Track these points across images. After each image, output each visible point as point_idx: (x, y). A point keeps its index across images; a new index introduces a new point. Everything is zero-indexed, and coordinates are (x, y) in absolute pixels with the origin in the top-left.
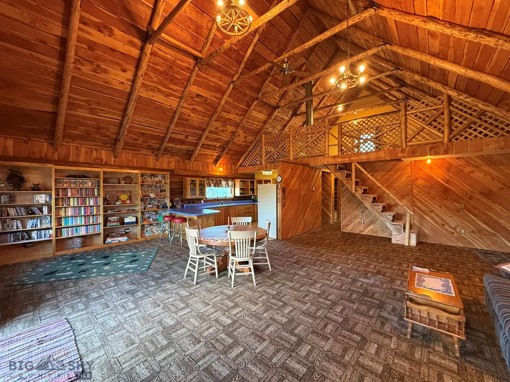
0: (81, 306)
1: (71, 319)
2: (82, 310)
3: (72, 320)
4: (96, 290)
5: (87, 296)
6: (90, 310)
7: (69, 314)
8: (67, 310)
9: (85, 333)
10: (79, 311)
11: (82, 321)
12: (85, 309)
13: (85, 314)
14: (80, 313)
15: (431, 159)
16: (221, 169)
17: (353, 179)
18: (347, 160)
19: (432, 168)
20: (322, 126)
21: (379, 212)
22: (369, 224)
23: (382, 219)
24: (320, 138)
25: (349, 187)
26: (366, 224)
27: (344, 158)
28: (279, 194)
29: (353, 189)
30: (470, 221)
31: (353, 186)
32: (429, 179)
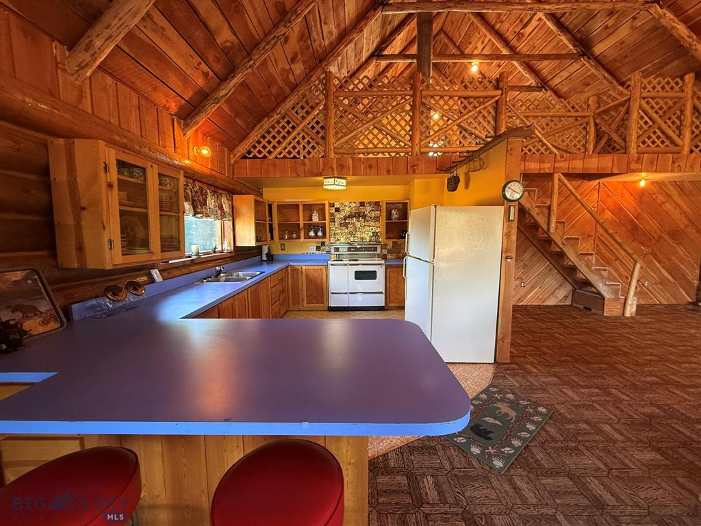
15: (646, 180)
16: (205, 152)
17: (555, 207)
18: (547, 167)
19: (623, 195)
20: (490, 87)
21: (589, 267)
22: (533, 288)
23: (593, 278)
24: (485, 113)
25: (541, 220)
26: (528, 287)
27: (542, 161)
28: (507, 235)
29: (553, 225)
30: (657, 271)
31: (553, 220)
32: (618, 211)
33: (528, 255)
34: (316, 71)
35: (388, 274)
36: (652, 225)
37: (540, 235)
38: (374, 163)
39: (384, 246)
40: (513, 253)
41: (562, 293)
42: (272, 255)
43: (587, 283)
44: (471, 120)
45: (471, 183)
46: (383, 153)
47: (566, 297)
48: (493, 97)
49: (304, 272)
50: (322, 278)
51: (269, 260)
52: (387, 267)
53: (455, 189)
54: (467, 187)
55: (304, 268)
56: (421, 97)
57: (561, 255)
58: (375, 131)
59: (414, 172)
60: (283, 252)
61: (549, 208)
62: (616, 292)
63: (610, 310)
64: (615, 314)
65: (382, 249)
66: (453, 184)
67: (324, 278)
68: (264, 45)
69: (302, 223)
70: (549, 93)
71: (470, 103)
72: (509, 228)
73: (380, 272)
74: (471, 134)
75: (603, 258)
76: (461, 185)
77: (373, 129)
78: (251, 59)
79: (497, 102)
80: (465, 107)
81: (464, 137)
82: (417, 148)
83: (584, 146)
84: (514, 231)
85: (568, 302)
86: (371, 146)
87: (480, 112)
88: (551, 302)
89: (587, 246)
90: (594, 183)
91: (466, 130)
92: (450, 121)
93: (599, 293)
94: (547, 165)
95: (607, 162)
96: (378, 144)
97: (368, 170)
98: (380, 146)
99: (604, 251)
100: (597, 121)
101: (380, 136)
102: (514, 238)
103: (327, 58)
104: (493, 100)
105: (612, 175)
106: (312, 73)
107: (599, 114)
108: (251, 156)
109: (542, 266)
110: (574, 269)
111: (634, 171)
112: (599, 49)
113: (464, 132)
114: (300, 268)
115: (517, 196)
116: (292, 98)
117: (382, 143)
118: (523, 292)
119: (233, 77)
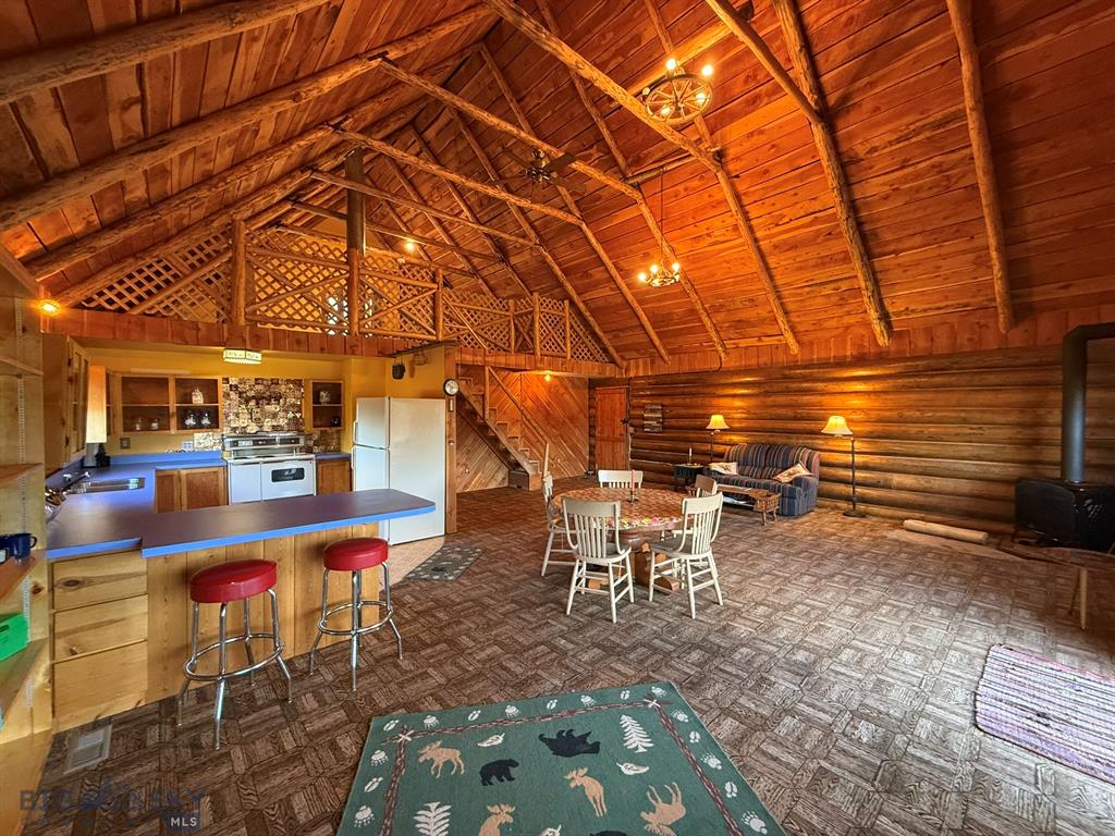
0: (924, 728)
1: (965, 717)
2: (928, 717)
3: (966, 713)
4: (843, 743)
5: (882, 746)
6: (915, 703)
7: (962, 730)
8: (960, 743)
9: (959, 677)
10: (938, 721)
11: (947, 696)
12: (921, 714)
13: (931, 704)
14: (941, 713)
15: (549, 376)
17: (487, 396)
18: (479, 360)
19: (537, 386)
20: (427, 278)
21: (516, 449)
22: (476, 473)
23: (520, 459)
24: (423, 302)
25: (478, 408)
26: (473, 472)
27: (474, 355)
28: (449, 423)
29: (487, 412)
30: (563, 449)
31: (488, 408)
32: (536, 400)
33: (470, 440)
34: (220, 215)
35: (320, 471)
36: (558, 412)
37: (480, 421)
38: (303, 338)
39: (309, 437)
40: (454, 439)
41: (500, 476)
42: (109, 457)
43: (518, 465)
44: (411, 306)
45: (416, 373)
46: (313, 327)
47: (504, 479)
48: (430, 289)
49: (184, 479)
50: (217, 485)
51: (102, 466)
52: (319, 462)
53: (401, 377)
54: (412, 375)
55: (184, 472)
56: (359, 274)
57: (496, 440)
58: (303, 301)
59: (353, 353)
60: (126, 452)
61: (483, 396)
62: (536, 469)
63: (533, 486)
64: (537, 488)
65: (306, 439)
66: (399, 372)
67: (221, 484)
68: (178, 202)
69: (173, 406)
70: (480, 281)
71: (410, 290)
72: (450, 416)
73: (310, 469)
74: (412, 320)
75: (529, 441)
76: (406, 374)
77: (300, 298)
78: (157, 214)
79: (434, 294)
80: (405, 293)
81: (405, 322)
82: (356, 329)
83: (508, 340)
84: (454, 420)
85: (506, 485)
86: (297, 317)
87: (419, 301)
88: (492, 486)
89: (516, 431)
90: (518, 374)
91: (406, 316)
92: (390, 305)
93: (525, 472)
94: (479, 358)
95: (522, 359)
96: (307, 316)
97: (295, 345)
98: (309, 318)
99: (529, 435)
100: (517, 322)
101: (310, 308)
102: (454, 425)
103: (239, 205)
104: (430, 293)
105: (525, 370)
106: (213, 217)
107: (517, 316)
108: (93, 305)
109: (483, 451)
110: (507, 452)
111: (539, 369)
112: (514, 260)
113: (404, 318)
114: (176, 473)
115: (455, 390)
116: (180, 241)
117: (313, 316)
118: (468, 477)
119: (126, 228)
